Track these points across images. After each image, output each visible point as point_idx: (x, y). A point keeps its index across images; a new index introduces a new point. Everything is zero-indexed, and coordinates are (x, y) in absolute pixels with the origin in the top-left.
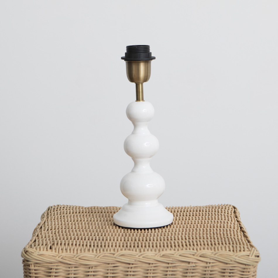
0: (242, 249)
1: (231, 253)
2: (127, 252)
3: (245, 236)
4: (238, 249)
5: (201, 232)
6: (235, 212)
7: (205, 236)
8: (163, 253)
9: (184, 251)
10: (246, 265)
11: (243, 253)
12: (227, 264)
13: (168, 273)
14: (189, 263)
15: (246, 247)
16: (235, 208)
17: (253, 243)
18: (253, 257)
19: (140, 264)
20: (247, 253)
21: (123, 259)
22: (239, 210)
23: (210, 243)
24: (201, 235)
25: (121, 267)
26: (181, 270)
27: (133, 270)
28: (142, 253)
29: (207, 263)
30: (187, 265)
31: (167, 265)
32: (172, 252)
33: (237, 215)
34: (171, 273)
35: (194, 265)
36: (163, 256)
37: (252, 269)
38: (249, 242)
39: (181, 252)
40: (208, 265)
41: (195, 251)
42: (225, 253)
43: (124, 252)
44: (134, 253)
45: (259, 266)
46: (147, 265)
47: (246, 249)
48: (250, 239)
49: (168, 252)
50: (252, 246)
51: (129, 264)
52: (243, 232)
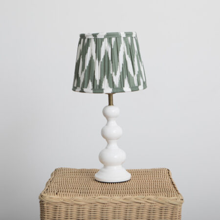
0: (173, 195)
1: (166, 197)
2: (103, 197)
3: (175, 187)
4: (171, 195)
5: (148, 185)
6: (168, 173)
7: (150, 187)
8: (124, 197)
9: (138, 196)
10: (175, 205)
11: (173, 198)
12: (163, 204)
13: (128, 209)
14: (140, 203)
15: (175, 194)
16: (168, 170)
17: (179, 192)
18: (179, 200)
19: (111, 204)
20: (175, 197)
21: (101, 201)
22: (171, 172)
23: (153, 192)
24: (148, 187)
25: (99, 206)
26: (135, 207)
27: (106, 207)
28: (112, 197)
29: (151, 203)
30: (139, 205)
31: (127, 205)
32: (130, 197)
33: (170, 174)
34: (130, 209)
35: (143, 205)
36: (125, 199)
37: (179, 208)
38: (177, 191)
39: (136, 197)
40: (152, 205)
41: (144, 196)
42: (162, 198)
43: (101, 196)
44: (107, 197)
45: (183, 206)
46: (115, 205)
47: (175, 195)
48: (178, 189)
49: (128, 197)
50: (179, 193)
51: (104, 204)
52: (174, 185)
